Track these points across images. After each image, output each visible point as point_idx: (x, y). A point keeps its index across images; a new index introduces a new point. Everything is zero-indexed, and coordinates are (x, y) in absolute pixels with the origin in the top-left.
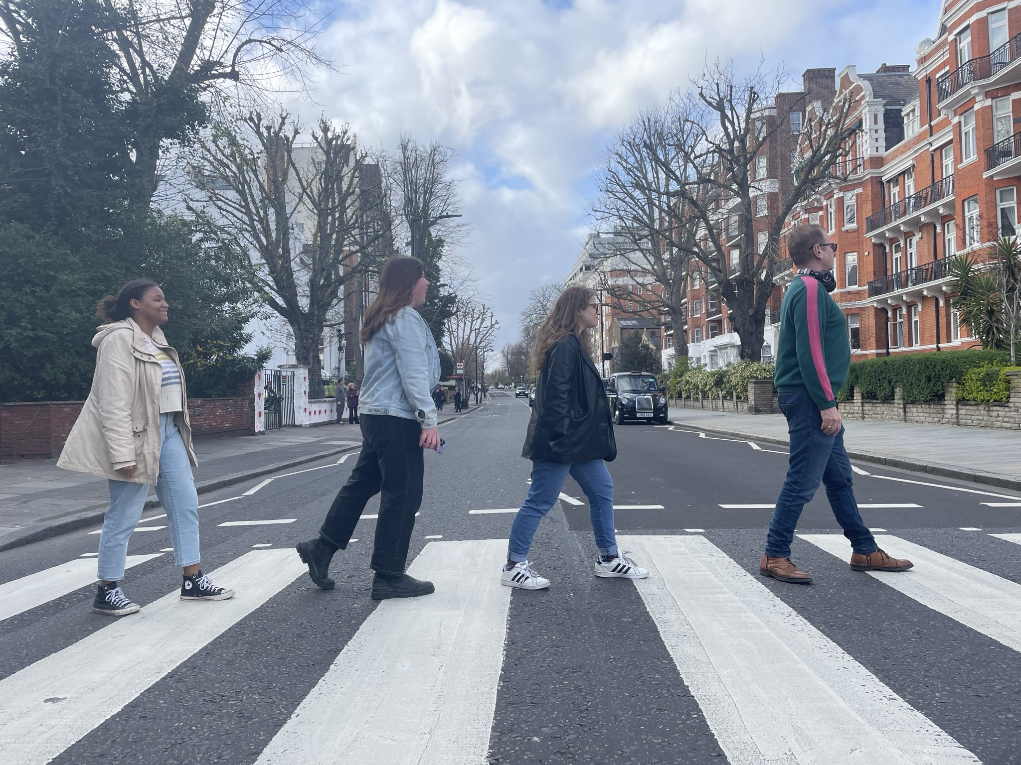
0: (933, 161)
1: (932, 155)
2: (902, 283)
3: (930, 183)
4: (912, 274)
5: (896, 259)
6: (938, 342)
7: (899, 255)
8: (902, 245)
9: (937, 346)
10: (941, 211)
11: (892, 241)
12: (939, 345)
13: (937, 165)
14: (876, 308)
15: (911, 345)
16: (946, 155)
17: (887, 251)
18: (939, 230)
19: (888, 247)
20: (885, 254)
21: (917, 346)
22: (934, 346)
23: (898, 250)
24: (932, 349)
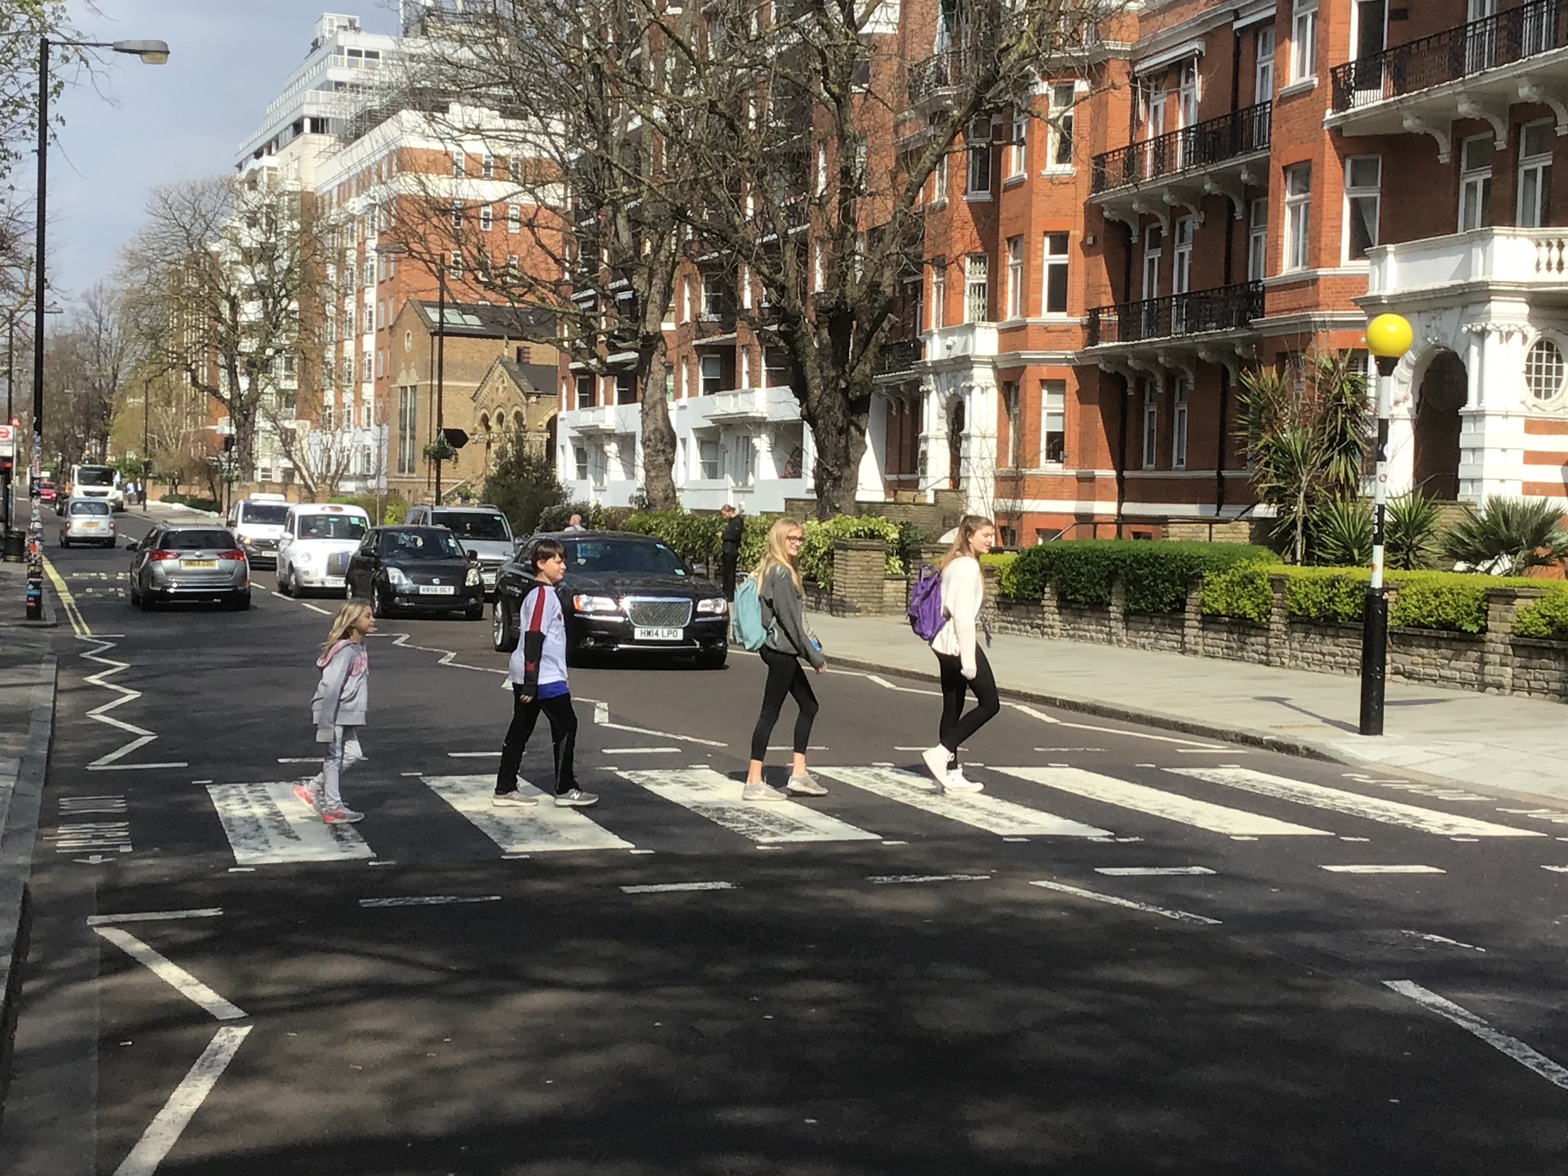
0: (1237, 54)
1: (1237, 42)
2: (1157, 325)
3: (1228, 111)
4: (1179, 306)
5: (1152, 261)
6: (1221, 467)
7: (1157, 254)
8: (1164, 233)
9: (1219, 474)
10: (1244, 177)
11: (1145, 220)
12: (1224, 473)
13: (1245, 63)
14: (1102, 372)
16: (1264, 46)
17: (1134, 240)
18: (1238, 216)
19: (1135, 231)
20: (1128, 246)
21: (1179, 472)
22: (1213, 474)
23: (1157, 241)
24: (1209, 479)
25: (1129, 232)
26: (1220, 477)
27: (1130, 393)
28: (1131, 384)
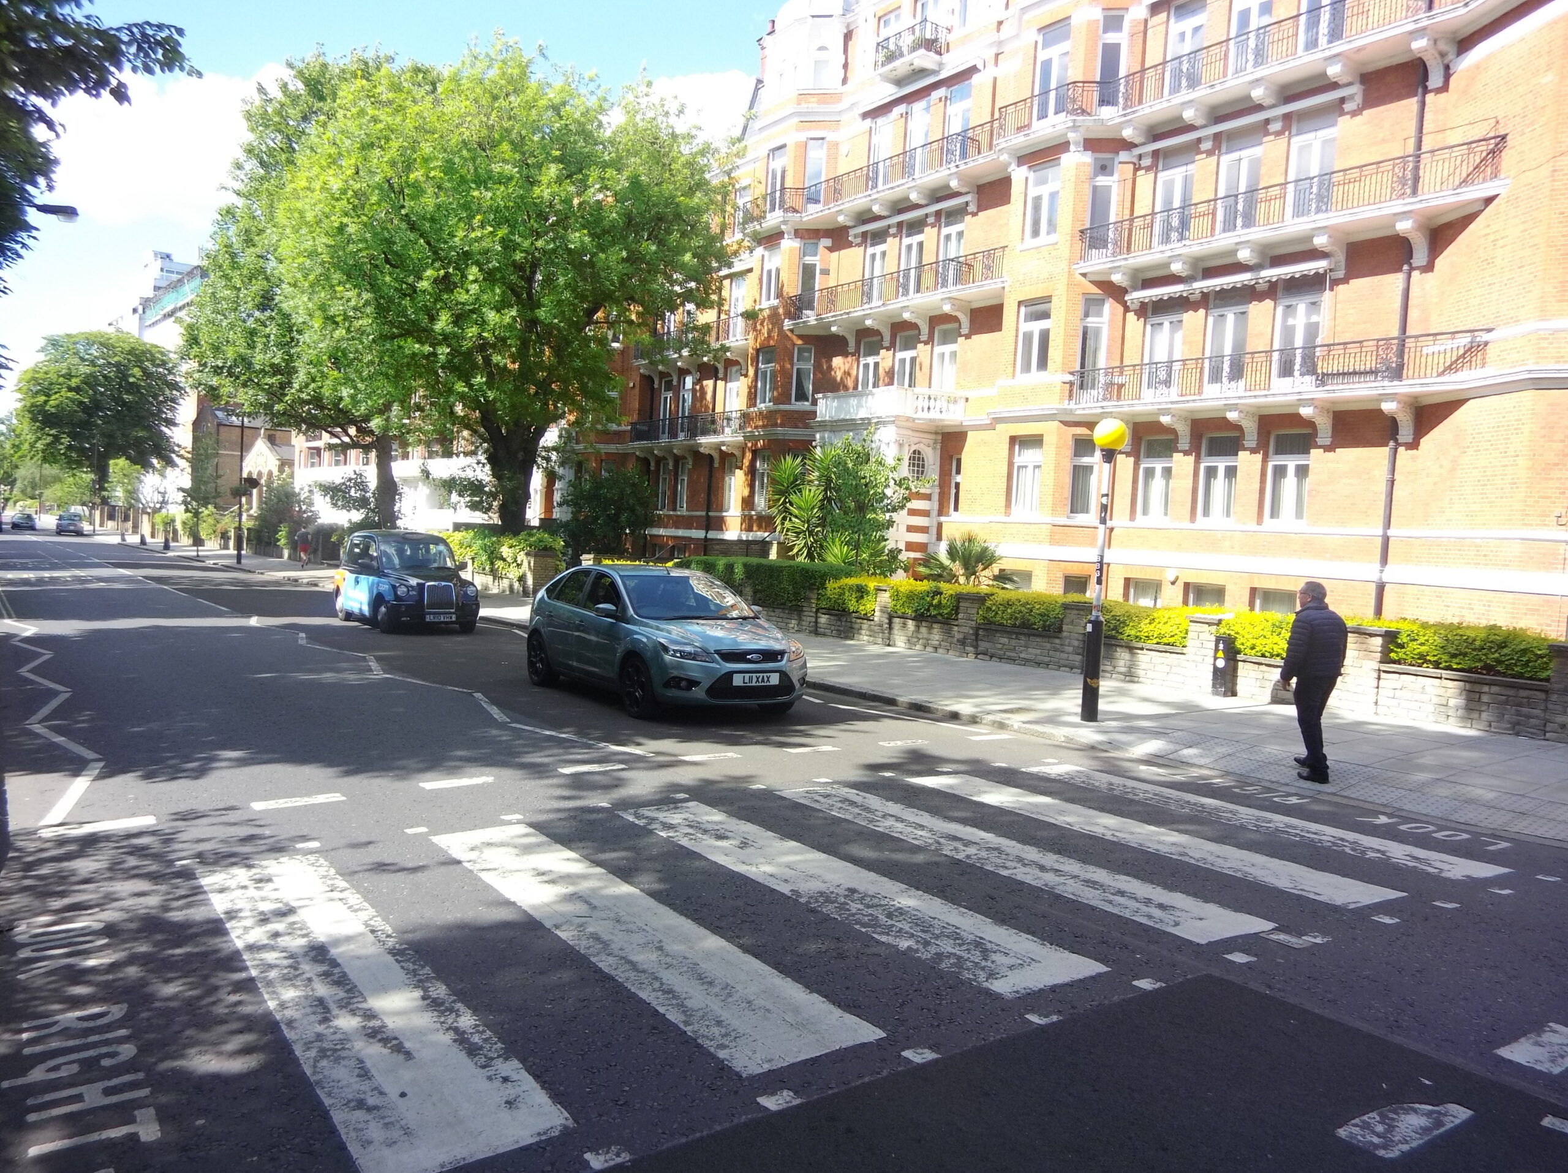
2: (670, 433)
3: (715, 319)
4: (682, 424)
5: (666, 398)
6: (708, 510)
7: (670, 395)
8: (675, 383)
9: (707, 514)
10: (728, 354)
11: (663, 376)
12: (710, 514)
13: (724, 295)
14: (637, 457)
15: (675, 509)
17: (656, 386)
18: (720, 375)
19: (656, 382)
20: (652, 389)
21: (683, 511)
22: (704, 513)
23: (669, 386)
24: (701, 516)
25: (653, 382)
26: (708, 516)
27: (652, 468)
28: (653, 464)
